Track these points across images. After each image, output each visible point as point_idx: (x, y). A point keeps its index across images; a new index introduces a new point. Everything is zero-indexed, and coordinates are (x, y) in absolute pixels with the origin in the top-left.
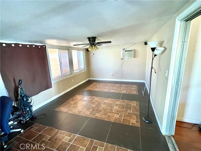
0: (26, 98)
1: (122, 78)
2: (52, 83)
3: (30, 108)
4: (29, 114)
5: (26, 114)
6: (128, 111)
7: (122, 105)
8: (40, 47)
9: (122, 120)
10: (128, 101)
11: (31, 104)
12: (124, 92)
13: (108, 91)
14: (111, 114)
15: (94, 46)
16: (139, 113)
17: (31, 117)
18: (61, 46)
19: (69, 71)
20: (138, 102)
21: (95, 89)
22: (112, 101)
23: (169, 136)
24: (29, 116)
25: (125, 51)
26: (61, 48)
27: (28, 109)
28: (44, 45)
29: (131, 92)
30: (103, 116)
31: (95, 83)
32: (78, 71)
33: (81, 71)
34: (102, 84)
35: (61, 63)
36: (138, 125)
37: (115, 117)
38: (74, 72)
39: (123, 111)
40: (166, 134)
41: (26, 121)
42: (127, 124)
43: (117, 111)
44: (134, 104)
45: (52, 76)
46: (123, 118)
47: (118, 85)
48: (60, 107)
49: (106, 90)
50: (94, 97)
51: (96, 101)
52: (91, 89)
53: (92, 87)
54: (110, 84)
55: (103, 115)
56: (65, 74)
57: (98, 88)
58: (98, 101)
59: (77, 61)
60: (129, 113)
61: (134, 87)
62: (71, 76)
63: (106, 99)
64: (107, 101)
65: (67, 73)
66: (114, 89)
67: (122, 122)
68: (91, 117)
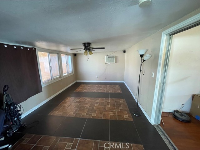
0: (13, 106)
1: (106, 79)
2: (42, 87)
3: (19, 117)
4: (17, 124)
5: (14, 124)
6: (120, 108)
7: (112, 103)
8: (29, 49)
9: (117, 117)
10: (116, 99)
11: (20, 112)
12: (111, 91)
13: (97, 92)
14: (106, 113)
15: (89, 51)
16: (128, 109)
17: (20, 127)
18: (51, 50)
19: (59, 74)
20: (124, 99)
21: (84, 91)
22: (103, 100)
23: (157, 125)
24: (18, 126)
25: (109, 57)
26: (51, 52)
27: (16, 119)
28: (34, 48)
29: (116, 91)
30: (100, 116)
31: (83, 85)
32: (67, 74)
33: (69, 74)
34: (89, 86)
35: (51, 67)
36: (131, 119)
37: (110, 115)
38: (64, 75)
39: (115, 108)
40: (155, 124)
41: (13, 133)
42: (122, 120)
43: (110, 109)
44: (122, 101)
45: (42, 80)
46: (117, 115)
47: (104, 86)
48: (53, 112)
49: (95, 91)
50: (85, 98)
51: (89, 102)
52: (81, 91)
53: (81, 89)
54: (97, 85)
55: (99, 114)
56: (54, 77)
57: (87, 89)
58: (90, 102)
59: (66, 65)
60: (120, 110)
61: (117, 87)
62: (61, 79)
63: (97, 99)
64: (99, 101)
65: (56, 76)
66: (101, 89)
67: (117, 119)
68: (88, 117)
